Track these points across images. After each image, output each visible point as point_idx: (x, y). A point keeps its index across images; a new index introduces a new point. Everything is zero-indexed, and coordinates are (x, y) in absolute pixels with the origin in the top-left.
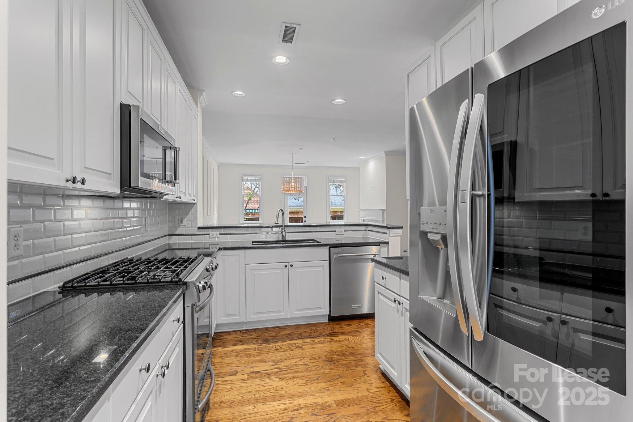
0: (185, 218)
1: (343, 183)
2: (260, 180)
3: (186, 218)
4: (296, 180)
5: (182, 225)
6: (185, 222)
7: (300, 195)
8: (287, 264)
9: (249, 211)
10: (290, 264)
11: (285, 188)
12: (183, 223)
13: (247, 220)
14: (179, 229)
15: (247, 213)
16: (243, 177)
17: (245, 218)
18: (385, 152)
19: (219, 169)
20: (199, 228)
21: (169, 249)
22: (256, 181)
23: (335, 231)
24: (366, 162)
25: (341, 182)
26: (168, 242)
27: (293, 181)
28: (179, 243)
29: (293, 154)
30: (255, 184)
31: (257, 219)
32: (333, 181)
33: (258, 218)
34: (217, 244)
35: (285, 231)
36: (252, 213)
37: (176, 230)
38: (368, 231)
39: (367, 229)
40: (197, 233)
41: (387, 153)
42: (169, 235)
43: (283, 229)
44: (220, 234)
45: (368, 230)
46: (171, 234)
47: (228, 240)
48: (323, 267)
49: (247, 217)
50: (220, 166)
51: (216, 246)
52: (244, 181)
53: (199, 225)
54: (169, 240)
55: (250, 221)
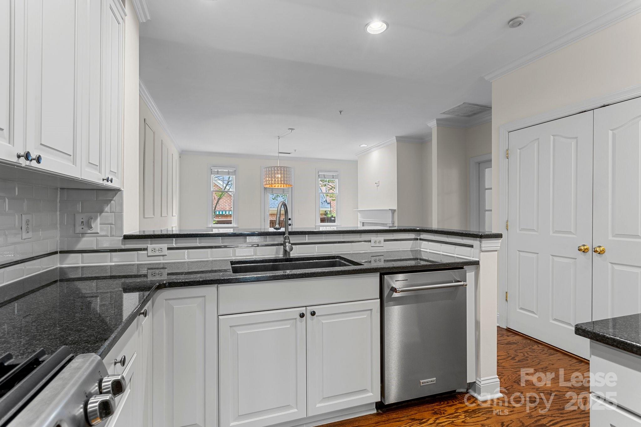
0: (96, 218)
1: (336, 179)
2: (234, 173)
3: (99, 219)
4: (284, 170)
5: (89, 231)
6: (97, 225)
7: (284, 192)
8: (303, 310)
9: (219, 213)
10: (310, 309)
11: (269, 181)
12: (91, 228)
13: (216, 223)
14: (84, 239)
15: (217, 215)
16: (212, 168)
17: (214, 221)
18: (397, 137)
19: (180, 157)
20: (126, 237)
21: (61, 280)
22: (229, 174)
23: (370, 241)
24: (367, 152)
25: (333, 178)
26: (59, 266)
27: (279, 171)
28: (83, 267)
29: (279, 137)
30: (226, 177)
31: (229, 222)
32: (323, 176)
33: (231, 221)
34: (163, 268)
35: (289, 243)
36: (222, 216)
37: (78, 242)
38: (419, 241)
39: (419, 238)
40: (123, 247)
41: (400, 139)
42: (61, 252)
43: (285, 238)
44: (169, 249)
45: (421, 239)
46: (66, 249)
47: (185, 259)
48: (369, 312)
49: (216, 220)
50: (183, 154)
51: (162, 270)
52: (213, 174)
53: (127, 232)
54: (61, 262)
55: (220, 223)
